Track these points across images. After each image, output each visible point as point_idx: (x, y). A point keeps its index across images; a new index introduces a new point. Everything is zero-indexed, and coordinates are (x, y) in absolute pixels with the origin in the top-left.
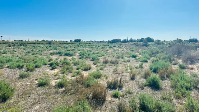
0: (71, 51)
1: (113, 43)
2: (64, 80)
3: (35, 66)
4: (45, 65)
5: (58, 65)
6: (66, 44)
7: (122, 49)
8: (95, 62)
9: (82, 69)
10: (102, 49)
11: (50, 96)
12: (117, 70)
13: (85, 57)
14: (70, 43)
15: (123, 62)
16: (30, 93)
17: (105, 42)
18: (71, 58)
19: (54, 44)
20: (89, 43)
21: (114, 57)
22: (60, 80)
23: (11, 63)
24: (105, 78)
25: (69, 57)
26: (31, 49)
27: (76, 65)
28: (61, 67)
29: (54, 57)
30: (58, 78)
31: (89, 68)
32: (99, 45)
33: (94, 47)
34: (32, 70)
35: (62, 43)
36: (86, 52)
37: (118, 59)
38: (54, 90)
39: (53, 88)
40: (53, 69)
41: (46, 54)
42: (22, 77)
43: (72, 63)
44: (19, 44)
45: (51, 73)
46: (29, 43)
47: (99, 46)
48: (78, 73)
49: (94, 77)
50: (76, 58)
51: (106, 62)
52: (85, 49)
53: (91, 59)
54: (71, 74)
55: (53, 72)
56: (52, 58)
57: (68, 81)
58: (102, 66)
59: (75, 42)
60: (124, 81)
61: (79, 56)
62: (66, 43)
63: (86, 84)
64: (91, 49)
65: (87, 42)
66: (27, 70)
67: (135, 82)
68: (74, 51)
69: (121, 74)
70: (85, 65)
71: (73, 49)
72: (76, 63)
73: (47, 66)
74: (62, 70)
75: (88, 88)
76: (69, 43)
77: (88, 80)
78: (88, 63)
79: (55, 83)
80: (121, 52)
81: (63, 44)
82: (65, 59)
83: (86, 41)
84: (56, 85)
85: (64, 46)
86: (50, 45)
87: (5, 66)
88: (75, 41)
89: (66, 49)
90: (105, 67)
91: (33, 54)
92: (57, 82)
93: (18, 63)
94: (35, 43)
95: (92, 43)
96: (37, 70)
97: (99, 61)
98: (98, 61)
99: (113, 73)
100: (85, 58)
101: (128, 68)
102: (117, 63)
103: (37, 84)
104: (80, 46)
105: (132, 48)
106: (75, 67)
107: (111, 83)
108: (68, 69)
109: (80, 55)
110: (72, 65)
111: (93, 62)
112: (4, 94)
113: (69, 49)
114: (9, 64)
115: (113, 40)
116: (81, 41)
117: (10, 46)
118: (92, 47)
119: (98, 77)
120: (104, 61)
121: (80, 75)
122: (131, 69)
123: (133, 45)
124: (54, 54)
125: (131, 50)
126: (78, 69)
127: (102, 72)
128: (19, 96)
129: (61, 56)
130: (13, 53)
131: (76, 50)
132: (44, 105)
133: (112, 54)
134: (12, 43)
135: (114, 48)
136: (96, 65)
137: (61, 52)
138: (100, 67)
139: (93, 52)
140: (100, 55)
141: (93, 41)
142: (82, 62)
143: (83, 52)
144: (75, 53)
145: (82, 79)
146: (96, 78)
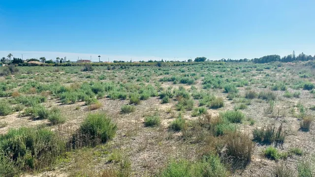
0: (190, 77)
1: (263, 63)
2: (180, 121)
3: (140, 97)
4: (154, 96)
5: (171, 97)
6: (182, 65)
7: (282, 74)
8: (231, 95)
9: (208, 106)
10: (243, 74)
11: (162, 142)
12: (271, 111)
13: (212, 87)
14: (188, 63)
15: (285, 96)
16: (135, 135)
17: (249, 61)
18: (190, 87)
19: (164, 65)
20: (221, 64)
21: (265, 87)
22: (174, 119)
23: (111, 92)
24: (249, 123)
25: (187, 85)
26: (135, 74)
27: (197, 99)
28: (175, 100)
29: (165, 86)
30: (172, 117)
31: (219, 105)
32: (238, 66)
33: (228, 69)
34: (136, 103)
35: (177, 64)
36: (215, 78)
37: (274, 92)
38: (167, 134)
39: (165, 130)
40: (164, 102)
41: (154, 81)
42: (124, 111)
43: (192, 95)
44: (120, 66)
45: (161, 108)
46: (132, 64)
47: (237, 68)
48: (202, 112)
49: (229, 119)
50: (199, 88)
51: (250, 96)
52: (213, 74)
53: (223, 89)
54: (190, 112)
55: (165, 107)
56: (163, 87)
57: (186, 121)
58: (243, 102)
59: (197, 62)
60: (287, 132)
61: (203, 84)
62: (182, 63)
63: (216, 130)
64: (224, 73)
65: (216, 61)
66: (131, 103)
67: (309, 135)
68: (195, 77)
69: (280, 119)
70: (213, 99)
71: (192, 73)
72: (197, 95)
73: (156, 97)
74: (177, 106)
75: (219, 137)
77: (218, 124)
78: (219, 96)
79: (168, 123)
80: (280, 80)
81: (177, 65)
82: (181, 88)
83: (213, 60)
84: (169, 127)
85: (179, 68)
86: (159, 68)
87: (104, 96)
88: (197, 60)
89: (182, 73)
90: (249, 104)
91: (138, 80)
92: (170, 122)
93: (119, 93)
94: (139, 65)
95: (224, 63)
96: (143, 102)
97: (239, 94)
98: (236, 94)
99: (265, 116)
100: (213, 88)
101: (295, 108)
102: (273, 99)
103: (144, 123)
104: (203, 68)
105: (305, 72)
106: (196, 103)
107: (262, 133)
109: (205, 83)
110: (191, 98)
111: (227, 95)
112: (104, 133)
113: (187, 73)
114: (109, 93)
115: (264, 57)
116: (206, 60)
117: (109, 70)
118: (224, 69)
119: (237, 120)
120: (246, 94)
121: (205, 115)
122: (302, 110)
123: (306, 65)
124: (165, 81)
125: (301, 75)
126: (201, 105)
127: (243, 112)
128: (121, 137)
129: (175, 83)
130: (113, 79)
131: (198, 75)
132: (154, 154)
133: (262, 81)
134: (112, 65)
135: (267, 71)
136: (232, 101)
137: (176, 78)
138: (240, 104)
139: (227, 78)
140: (240, 84)
141: (227, 60)
142: (208, 95)
143: (209, 78)
144: (196, 79)
145: (209, 121)
146: (233, 122)
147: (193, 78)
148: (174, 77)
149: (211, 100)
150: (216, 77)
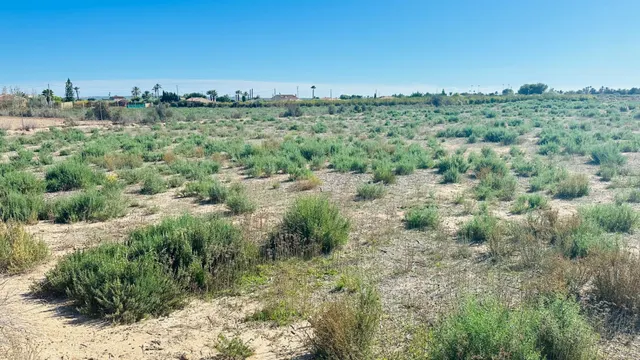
0: (508, 127)
2: (485, 220)
3: (395, 169)
4: (425, 167)
5: (463, 169)
6: (488, 102)
8: (607, 170)
9: (550, 192)
11: (443, 262)
13: (561, 150)
14: (504, 98)
16: (387, 243)
18: (507, 149)
19: (448, 103)
20: (583, 100)
22: (471, 218)
23: (337, 157)
25: (501, 145)
26: (384, 122)
27: (525, 176)
28: (473, 177)
29: (450, 147)
30: (465, 213)
31: (577, 190)
32: (626, 103)
33: (602, 111)
34: (387, 181)
35: (477, 100)
36: (567, 131)
38: (454, 248)
39: (449, 238)
40: (448, 181)
41: (424, 137)
42: (363, 196)
43: (513, 168)
44: (353, 107)
45: (441, 194)
46: (378, 102)
47: (623, 110)
48: (533, 204)
49: (602, 223)
50: (528, 151)
52: (564, 121)
53: (588, 157)
54: (508, 203)
55: (448, 191)
56: (445, 149)
57: (499, 223)
59: (523, 96)
61: (538, 144)
62: (489, 98)
63: (569, 245)
64: (589, 120)
65: (571, 93)
66: (377, 180)
68: (520, 128)
70: (563, 177)
71: (513, 118)
72: (525, 169)
73: (429, 170)
74: (477, 189)
75: (577, 260)
76: (500, 98)
77: (575, 232)
78: (576, 170)
79: (455, 225)
81: (478, 103)
82: (486, 153)
83: (564, 91)
84: (460, 233)
85: (482, 109)
86: (436, 109)
87: (323, 165)
88: (524, 91)
89: (488, 120)
91: (390, 135)
92: (461, 223)
93: (353, 159)
94: (392, 104)
95: (590, 96)
96: (402, 180)
98: (620, 169)
100: (563, 154)
103: (403, 221)
104: (539, 109)
106: (522, 186)
108: (496, 186)
109: (543, 142)
110: (511, 174)
111: (596, 169)
112: (327, 235)
113: (500, 119)
114: (332, 160)
116: (547, 91)
117: (331, 113)
118: (591, 111)
121: (542, 213)
124: (449, 136)
126: (533, 189)
128: (358, 246)
129: (472, 141)
130: (339, 132)
131: (526, 123)
132: (426, 283)
134: (336, 105)
136: (609, 183)
137: (473, 129)
138: (630, 190)
139: (597, 132)
140: (631, 145)
141: (597, 90)
142: (550, 167)
143: (554, 131)
144: (521, 133)
145: (552, 225)
146: (612, 229)
147: (515, 131)
148: (470, 127)
149: (558, 180)
150: (572, 128)
